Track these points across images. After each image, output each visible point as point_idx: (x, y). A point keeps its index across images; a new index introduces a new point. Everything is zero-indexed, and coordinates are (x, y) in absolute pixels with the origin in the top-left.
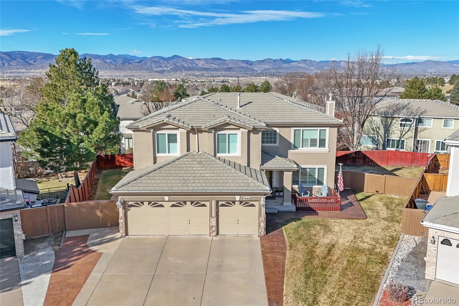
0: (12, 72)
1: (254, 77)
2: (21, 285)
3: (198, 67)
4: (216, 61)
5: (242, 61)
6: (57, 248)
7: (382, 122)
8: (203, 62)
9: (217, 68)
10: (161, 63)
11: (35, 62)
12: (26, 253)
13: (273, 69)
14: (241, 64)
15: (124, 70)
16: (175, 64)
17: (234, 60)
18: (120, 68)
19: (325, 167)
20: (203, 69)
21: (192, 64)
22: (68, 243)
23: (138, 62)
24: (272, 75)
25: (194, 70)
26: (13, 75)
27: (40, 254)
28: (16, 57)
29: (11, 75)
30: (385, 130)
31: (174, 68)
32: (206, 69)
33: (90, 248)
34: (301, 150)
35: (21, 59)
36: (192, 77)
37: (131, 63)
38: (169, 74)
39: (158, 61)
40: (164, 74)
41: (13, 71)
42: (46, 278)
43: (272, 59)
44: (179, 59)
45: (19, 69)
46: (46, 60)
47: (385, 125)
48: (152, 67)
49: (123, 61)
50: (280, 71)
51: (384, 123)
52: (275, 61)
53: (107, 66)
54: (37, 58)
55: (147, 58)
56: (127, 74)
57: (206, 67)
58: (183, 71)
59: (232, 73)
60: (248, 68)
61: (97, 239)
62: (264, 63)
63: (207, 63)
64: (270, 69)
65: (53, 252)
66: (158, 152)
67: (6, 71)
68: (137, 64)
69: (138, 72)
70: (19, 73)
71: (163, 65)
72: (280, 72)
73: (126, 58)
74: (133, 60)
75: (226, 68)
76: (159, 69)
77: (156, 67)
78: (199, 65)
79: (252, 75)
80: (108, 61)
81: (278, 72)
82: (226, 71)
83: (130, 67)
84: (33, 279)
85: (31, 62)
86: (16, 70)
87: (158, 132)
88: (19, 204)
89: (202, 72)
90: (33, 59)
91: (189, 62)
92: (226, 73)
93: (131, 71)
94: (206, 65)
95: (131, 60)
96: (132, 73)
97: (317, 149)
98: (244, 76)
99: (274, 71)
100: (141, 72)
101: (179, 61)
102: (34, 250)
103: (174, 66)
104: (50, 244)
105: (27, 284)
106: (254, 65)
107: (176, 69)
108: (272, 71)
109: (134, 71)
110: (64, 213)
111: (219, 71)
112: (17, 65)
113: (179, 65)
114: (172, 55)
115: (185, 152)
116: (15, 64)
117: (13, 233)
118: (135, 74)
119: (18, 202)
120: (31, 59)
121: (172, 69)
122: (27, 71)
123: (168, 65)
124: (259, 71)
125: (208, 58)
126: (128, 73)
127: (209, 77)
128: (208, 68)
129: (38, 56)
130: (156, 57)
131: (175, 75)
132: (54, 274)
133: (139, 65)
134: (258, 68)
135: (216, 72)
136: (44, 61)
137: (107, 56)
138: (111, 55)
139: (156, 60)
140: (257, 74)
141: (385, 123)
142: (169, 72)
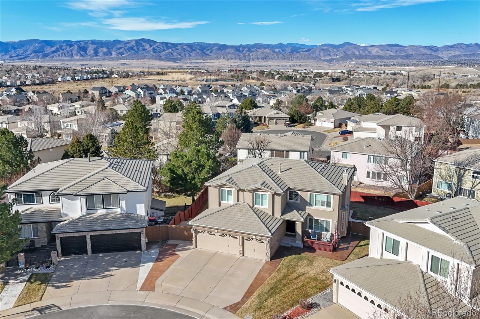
0: (191, 63)
1: (438, 66)
2: (140, 266)
3: (371, 55)
4: (393, 47)
5: (424, 46)
6: (161, 249)
7: (456, 172)
8: (377, 49)
9: (393, 56)
10: (331, 51)
11: (211, 52)
12: (146, 250)
13: (465, 55)
14: (424, 51)
15: (292, 59)
16: (345, 52)
17: (415, 46)
18: (288, 58)
19: (331, 221)
20: (376, 57)
21: (364, 51)
22: (167, 247)
23: (306, 51)
24: (462, 64)
25: (366, 58)
26: (192, 65)
27: (152, 251)
28: (195, 48)
29: (191, 65)
30: (458, 180)
31: (344, 56)
32: (380, 57)
33: (176, 252)
34: (314, 207)
35: (200, 50)
36: (362, 66)
37: (299, 52)
38: (337, 62)
39: (327, 49)
40: (332, 63)
41: (193, 61)
42: (151, 264)
43: (464, 44)
44: (350, 47)
45: (197, 60)
46: (220, 51)
47: (459, 175)
48: (320, 55)
49: (292, 50)
50: (474, 58)
51: (457, 173)
52: (468, 46)
53: (275, 55)
54: (213, 48)
55: (317, 46)
56: (294, 64)
57: (380, 54)
58: (353, 59)
59: (411, 61)
60: (432, 55)
61: (181, 247)
62: (453, 49)
63: (381, 50)
64: (460, 56)
65: (158, 251)
66: (222, 200)
67: (187, 62)
68: (305, 53)
69: (305, 61)
70: (197, 63)
71: (332, 54)
72: (474, 60)
73: (294, 47)
74: (301, 49)
75: (404, 56)
76: (328, 58)
77: (325, 56)
78: (372, 53)
79: (435, 63)
80: (277, 50)
81: (471, 60)
82: (404, 59)
83: (297, 57)
84: (145, 264)
85: (208, 52)
86: (195, 61)
87: (222, 189)
88: (144, 226)
89: (375, 61)
90: (210, 50)
91: (361, 50)
92: (403, 61)
93: (298, 60)
94: (381, 52)
95: (299, 48)
96: (299, 63)
97: (325, 208)
98: (424, 65)
99: (466, 58)
100: (309, 61)
101: (350, 48)
102: (150, 249)
103: (344, 53)
104: (159, 247)
105: (142, 266)
106: (439, 51)
107: (346, 57)
108: (463, 58)
109: (301, 61)
110: (168, 230)
111: (395, 59)
112: (196, 56)
113: (349, 52)
114: (344, 42)
115: (236, 202)
116: (195, 55)
117: (141, 239)
118: (302, 64)
119: (144, 225)
120: (208, 50)
121: (341, 57)
122: (204, 62)
123: (338, 53)
124: (445, 59)
125: (384, 44)
126: (296, 63)
127: (382, 66)
128: (383, 56)
129: (213, 47)
130: (325, 45)
131: (344, 64)
132: (155, 263)
133: (307, 54)
134: (444, 55)
135: (391, 60)
136: (219, 51)
137: (276, 45)
138: (281, 44)
139: (325, 48)
140: (442, 62)
141: (459, 173)
142: (337, 60)
